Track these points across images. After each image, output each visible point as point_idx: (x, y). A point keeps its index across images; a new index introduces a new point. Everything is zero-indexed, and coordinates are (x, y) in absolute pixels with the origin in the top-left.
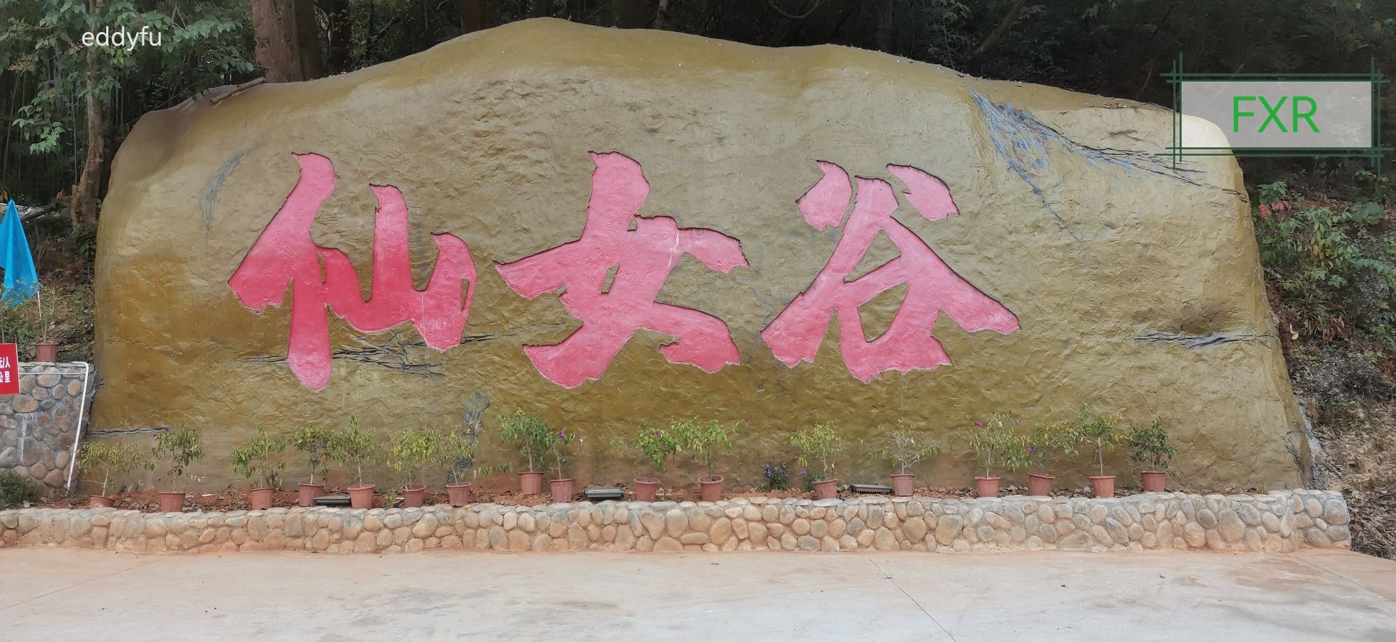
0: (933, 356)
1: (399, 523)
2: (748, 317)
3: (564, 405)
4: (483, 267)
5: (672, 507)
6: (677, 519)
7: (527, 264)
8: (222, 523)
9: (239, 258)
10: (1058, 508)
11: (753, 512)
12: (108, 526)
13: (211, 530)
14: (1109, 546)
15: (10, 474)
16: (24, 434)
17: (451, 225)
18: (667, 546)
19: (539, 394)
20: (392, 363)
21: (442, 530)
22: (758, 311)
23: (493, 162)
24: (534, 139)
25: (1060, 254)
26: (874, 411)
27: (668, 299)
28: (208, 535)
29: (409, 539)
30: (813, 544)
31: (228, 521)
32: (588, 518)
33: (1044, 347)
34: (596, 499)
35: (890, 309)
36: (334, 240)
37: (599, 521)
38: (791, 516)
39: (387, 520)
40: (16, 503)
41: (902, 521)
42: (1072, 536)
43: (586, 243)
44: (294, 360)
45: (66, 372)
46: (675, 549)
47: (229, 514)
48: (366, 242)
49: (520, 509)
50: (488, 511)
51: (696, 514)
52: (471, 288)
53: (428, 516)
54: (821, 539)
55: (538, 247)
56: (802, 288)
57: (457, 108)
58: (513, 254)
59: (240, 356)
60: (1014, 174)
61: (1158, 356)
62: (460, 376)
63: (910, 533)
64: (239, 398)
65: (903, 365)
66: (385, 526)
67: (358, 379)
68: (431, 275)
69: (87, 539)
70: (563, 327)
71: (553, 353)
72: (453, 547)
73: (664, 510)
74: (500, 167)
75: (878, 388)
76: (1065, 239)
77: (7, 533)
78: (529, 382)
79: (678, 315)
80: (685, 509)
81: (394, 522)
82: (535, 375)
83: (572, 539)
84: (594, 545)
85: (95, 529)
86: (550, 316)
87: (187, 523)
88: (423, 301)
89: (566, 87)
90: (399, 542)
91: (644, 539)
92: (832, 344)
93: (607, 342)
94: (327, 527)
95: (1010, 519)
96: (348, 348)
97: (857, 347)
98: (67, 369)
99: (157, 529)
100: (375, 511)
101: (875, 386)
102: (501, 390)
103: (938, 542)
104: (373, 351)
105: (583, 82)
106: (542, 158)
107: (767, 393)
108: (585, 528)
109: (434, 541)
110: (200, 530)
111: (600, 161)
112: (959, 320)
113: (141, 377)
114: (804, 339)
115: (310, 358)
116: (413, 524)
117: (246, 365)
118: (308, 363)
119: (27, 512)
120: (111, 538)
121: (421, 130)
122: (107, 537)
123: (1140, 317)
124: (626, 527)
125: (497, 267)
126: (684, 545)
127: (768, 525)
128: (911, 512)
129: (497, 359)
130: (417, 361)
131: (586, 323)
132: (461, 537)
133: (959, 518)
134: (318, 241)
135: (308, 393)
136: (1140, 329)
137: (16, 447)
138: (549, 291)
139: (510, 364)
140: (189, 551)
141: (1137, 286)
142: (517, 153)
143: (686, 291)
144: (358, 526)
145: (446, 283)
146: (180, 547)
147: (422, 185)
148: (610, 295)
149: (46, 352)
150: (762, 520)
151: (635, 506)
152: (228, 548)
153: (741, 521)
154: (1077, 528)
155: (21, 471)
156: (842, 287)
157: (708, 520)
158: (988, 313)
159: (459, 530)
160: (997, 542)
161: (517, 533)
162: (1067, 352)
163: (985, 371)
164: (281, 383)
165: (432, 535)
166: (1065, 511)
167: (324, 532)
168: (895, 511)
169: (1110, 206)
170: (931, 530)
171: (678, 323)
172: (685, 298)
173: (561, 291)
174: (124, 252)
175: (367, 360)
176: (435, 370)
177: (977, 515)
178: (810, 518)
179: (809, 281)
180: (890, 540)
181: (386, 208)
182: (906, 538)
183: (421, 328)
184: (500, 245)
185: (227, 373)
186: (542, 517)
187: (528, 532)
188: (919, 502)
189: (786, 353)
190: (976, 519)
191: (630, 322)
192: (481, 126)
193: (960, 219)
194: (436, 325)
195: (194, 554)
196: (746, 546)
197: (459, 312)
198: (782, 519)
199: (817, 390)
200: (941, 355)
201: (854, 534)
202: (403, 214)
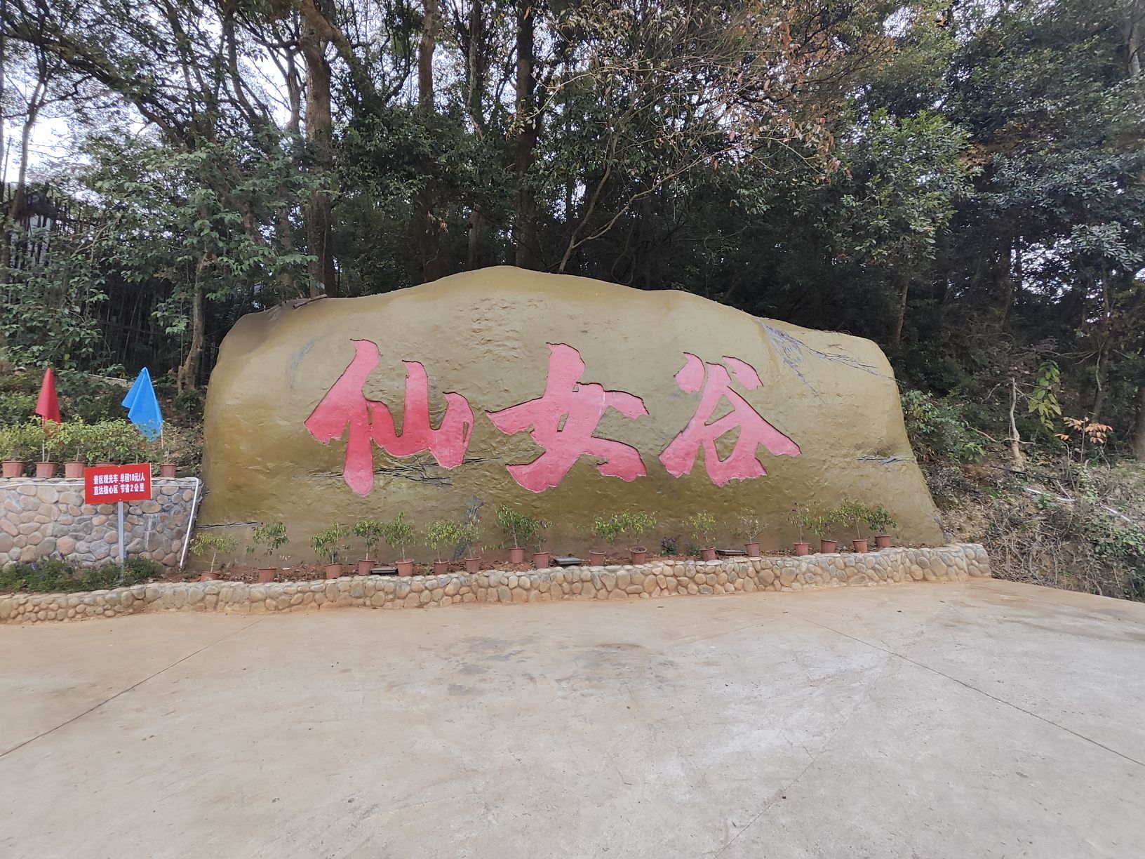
0: (757, 470)
1: (436, 585)
2: (651, 446)
3: (534, 504)
4: (478, 414)
5: (620, 569)
6: (623, 577)
7: (507, 412)
8: (308, 589)
9: (313, 407)
10: (846, 560)
11: (668, 570)
12: (218, 594)
13: (300, 595)
14: (877, 582)
15: (139, 558)
16: (149, 529)
17: (456, 388)
18: (617, 595)
19: (517, 497)
20: (417, 477)
21: (464, 589)
22: (656, 442)
23: (484, 348)
24: (510, 334)
25: (816, 411)
26: (725, 504)
27: (600, 435)
28: (297, 599)
29: (442, 597)
30: (707, 590)
31: (312, 588)
32: (563, 578)
33: (814, 464)
34: (565, 565)
35: (732, 441)
36: (378, 396)
37: (570, 580)
38: (693, 572)
39: (427, 584)
40: (142, 579)
41: (757, 572)
42: (855, 577)
43: (546, 399)
44: (347, 475)
45: (182, 485)
46: (622, 597)
47: (312, 583)
48: (400, 397)
49: (518, 573)
50: (495, 575)
51: (635, 573)
52: (470, 428)
53: (454, 580)
54: (713, 586)
55: (515, 401)
56: (682, 428)
57: (461, 314)
58: (498, 406)
59: (310, 472)
60: (787, 365)
61: (868, 469)
62: (462, 485)
63: (764, 580)
64: (309, 501)
65: (741, 475)
66: (426, 588)
67: (392, 488)
68: (442, 419)
69: (201, 605)
70: (533, 453)
71: (526, 469)
72: (470, 601)
73: (615, 571)
74: (489, 351)
75: (728, 489)
76: (818, 402)
77: (136, 602)
78: (510, 488)
79: (607, 444)
80: (628, 570)
81: (433, 585)
82: (514, 484)
83: (553, 593)
84: (567, 596)
85: (208, 597)
86: (523, 445)
87: (282, 590)
88: (437, 436)
89: (530, 303)
90: (436, 599)
91: (603, 591)
92: (700, 463)
93: (561, 462)
94: (383, 590)
95: (822, 568)
96: (386, 467)
97: (714, 465)
98: (184, 481)
99: (259, 596)
100: (419, 578)
101: (725, 488)
102: (491, 494)
103: (782, 585)
104: (403, 469)
105: (541, 301)
106: (516, 346)
107: (662, 494)
108: (560, 585)
109: (458, 597)
110: (291, 595)
111: (554, 348)
112: (769, 449)
113: (239, 487)
114: (684, 460)
115: (359, 474)
116: (445, 586)
117: (314, 479)
118: (357, 477)
119: (152, 586)
120: (220, 603)
121: (437, 328)
122: (217, 603)
123: (858, 447)
124: (590, 584)
125: (488, 414)
126: (628, 594)
127: (679, 578)
128: (763, 567)
129: (487, 473)
130: (433, 475)
131: (548, 450)
132: (475, 593)
133: (794, 569)
134: (368, 396)
135: (358, 497)
136: (859, 454)
137: (143, 538)
138: (523, 430)
139: (497, 477)
140: (284, 611)
141: (856, 429)
142: (500, 343)
143: (612, 430)
144: (407, 589)
145: (453, 424)
146: (276, 608)
147: (438, 362)
148: (564, 431)
149: (169, 470)
150: (674, 576)
151: (595, 569)
152: (312, 607)
153: (662, 576)
154: (859, 572)
155: (146, 555)
156: (704, 427)
157: (643, 577)
158: (784, 445)
159: (474, 590)
160: (816, 583)
161: (518, 590)
162: (825, 467)
163: (784, 479)
164: (339, 491)
165: (458, 593)
166: (850, 561)
167: (381, 593)
168: (753, 566)
169: (837, 384)
170: (777, 577)
171: (607, 450)
172: (611, 434)
173: (531, 429)
174: (230, 403)
175: (397, 475)
176: (445, 481)
177: (804, 566)
178: (705, 573)
179: (686, 424)
180: (752, 586)
181: (413, 376)
182: (761, 583)
183: (434, 454)
184: (490, 401)
185: (300, 484)
186: (535, 579)
187: (525, 590)
188: (768, 560)
189: (674, 469)
190: (804, 570)
191: (578, 449)
192: (476, 326)
193: (764, 389)
194: (446, 452)
195: (287, 613)
196: (666, 593)
197: (462, 444)
198: (687, 574)
199: (692, 491)
200: (761, 469)
201: (732, 582)
202: (425, 380)
